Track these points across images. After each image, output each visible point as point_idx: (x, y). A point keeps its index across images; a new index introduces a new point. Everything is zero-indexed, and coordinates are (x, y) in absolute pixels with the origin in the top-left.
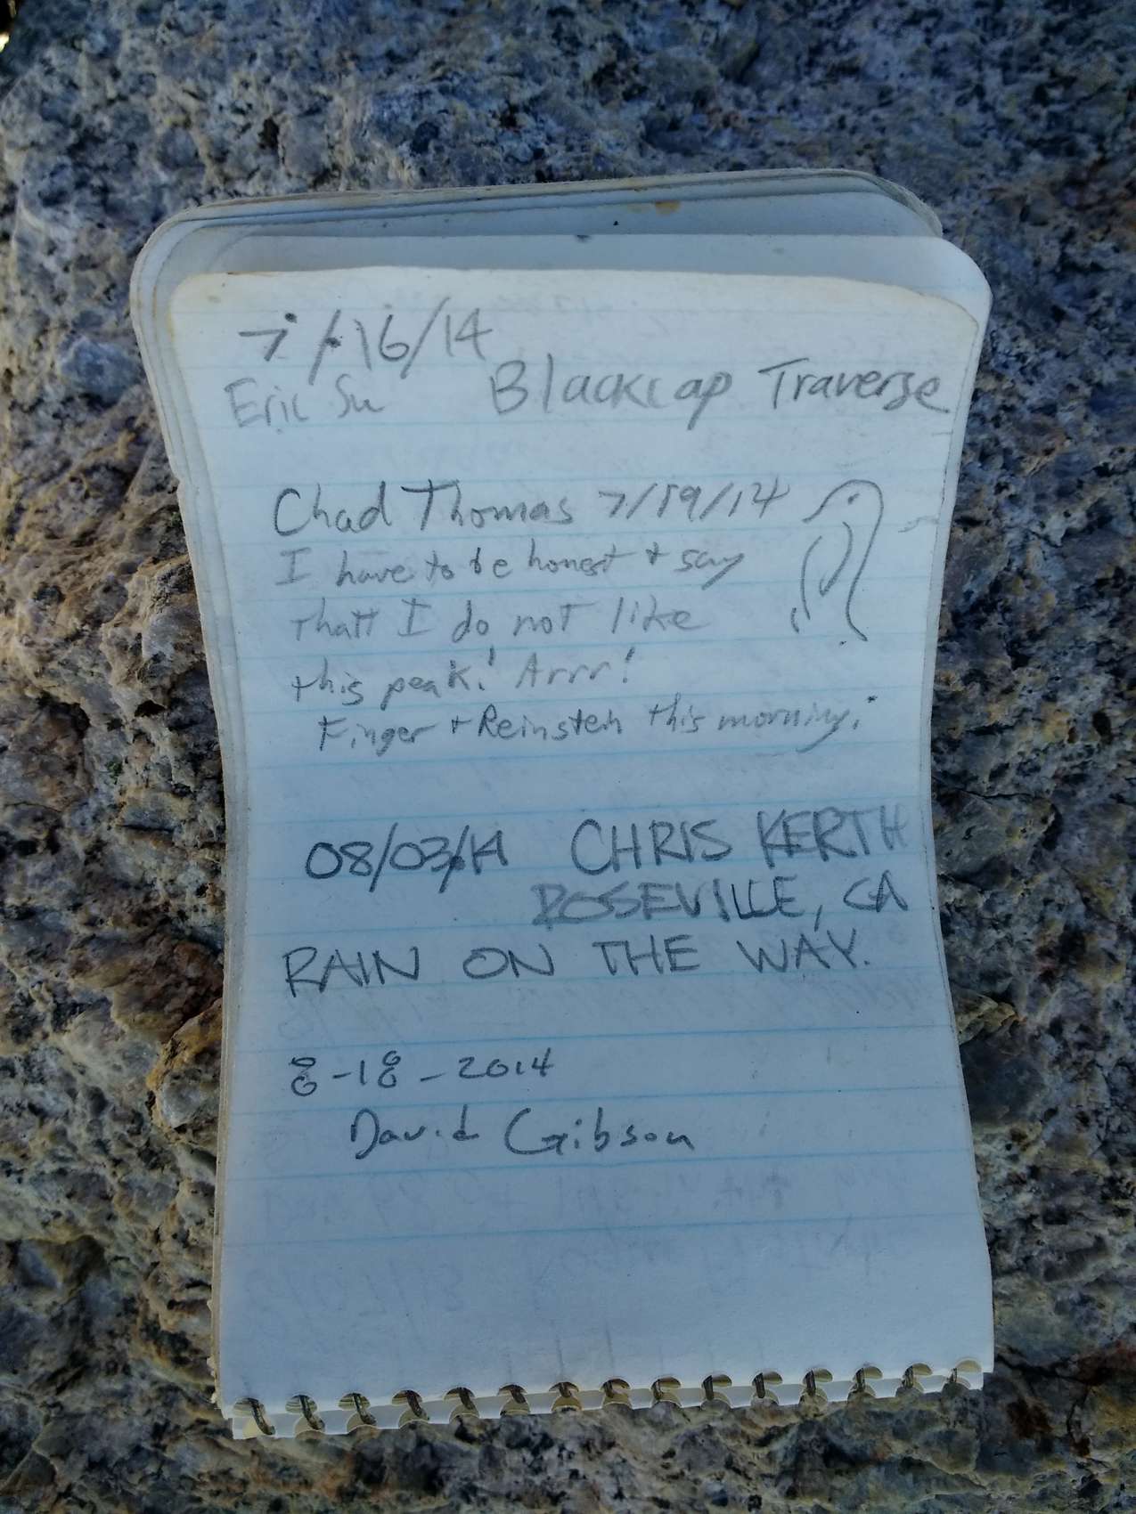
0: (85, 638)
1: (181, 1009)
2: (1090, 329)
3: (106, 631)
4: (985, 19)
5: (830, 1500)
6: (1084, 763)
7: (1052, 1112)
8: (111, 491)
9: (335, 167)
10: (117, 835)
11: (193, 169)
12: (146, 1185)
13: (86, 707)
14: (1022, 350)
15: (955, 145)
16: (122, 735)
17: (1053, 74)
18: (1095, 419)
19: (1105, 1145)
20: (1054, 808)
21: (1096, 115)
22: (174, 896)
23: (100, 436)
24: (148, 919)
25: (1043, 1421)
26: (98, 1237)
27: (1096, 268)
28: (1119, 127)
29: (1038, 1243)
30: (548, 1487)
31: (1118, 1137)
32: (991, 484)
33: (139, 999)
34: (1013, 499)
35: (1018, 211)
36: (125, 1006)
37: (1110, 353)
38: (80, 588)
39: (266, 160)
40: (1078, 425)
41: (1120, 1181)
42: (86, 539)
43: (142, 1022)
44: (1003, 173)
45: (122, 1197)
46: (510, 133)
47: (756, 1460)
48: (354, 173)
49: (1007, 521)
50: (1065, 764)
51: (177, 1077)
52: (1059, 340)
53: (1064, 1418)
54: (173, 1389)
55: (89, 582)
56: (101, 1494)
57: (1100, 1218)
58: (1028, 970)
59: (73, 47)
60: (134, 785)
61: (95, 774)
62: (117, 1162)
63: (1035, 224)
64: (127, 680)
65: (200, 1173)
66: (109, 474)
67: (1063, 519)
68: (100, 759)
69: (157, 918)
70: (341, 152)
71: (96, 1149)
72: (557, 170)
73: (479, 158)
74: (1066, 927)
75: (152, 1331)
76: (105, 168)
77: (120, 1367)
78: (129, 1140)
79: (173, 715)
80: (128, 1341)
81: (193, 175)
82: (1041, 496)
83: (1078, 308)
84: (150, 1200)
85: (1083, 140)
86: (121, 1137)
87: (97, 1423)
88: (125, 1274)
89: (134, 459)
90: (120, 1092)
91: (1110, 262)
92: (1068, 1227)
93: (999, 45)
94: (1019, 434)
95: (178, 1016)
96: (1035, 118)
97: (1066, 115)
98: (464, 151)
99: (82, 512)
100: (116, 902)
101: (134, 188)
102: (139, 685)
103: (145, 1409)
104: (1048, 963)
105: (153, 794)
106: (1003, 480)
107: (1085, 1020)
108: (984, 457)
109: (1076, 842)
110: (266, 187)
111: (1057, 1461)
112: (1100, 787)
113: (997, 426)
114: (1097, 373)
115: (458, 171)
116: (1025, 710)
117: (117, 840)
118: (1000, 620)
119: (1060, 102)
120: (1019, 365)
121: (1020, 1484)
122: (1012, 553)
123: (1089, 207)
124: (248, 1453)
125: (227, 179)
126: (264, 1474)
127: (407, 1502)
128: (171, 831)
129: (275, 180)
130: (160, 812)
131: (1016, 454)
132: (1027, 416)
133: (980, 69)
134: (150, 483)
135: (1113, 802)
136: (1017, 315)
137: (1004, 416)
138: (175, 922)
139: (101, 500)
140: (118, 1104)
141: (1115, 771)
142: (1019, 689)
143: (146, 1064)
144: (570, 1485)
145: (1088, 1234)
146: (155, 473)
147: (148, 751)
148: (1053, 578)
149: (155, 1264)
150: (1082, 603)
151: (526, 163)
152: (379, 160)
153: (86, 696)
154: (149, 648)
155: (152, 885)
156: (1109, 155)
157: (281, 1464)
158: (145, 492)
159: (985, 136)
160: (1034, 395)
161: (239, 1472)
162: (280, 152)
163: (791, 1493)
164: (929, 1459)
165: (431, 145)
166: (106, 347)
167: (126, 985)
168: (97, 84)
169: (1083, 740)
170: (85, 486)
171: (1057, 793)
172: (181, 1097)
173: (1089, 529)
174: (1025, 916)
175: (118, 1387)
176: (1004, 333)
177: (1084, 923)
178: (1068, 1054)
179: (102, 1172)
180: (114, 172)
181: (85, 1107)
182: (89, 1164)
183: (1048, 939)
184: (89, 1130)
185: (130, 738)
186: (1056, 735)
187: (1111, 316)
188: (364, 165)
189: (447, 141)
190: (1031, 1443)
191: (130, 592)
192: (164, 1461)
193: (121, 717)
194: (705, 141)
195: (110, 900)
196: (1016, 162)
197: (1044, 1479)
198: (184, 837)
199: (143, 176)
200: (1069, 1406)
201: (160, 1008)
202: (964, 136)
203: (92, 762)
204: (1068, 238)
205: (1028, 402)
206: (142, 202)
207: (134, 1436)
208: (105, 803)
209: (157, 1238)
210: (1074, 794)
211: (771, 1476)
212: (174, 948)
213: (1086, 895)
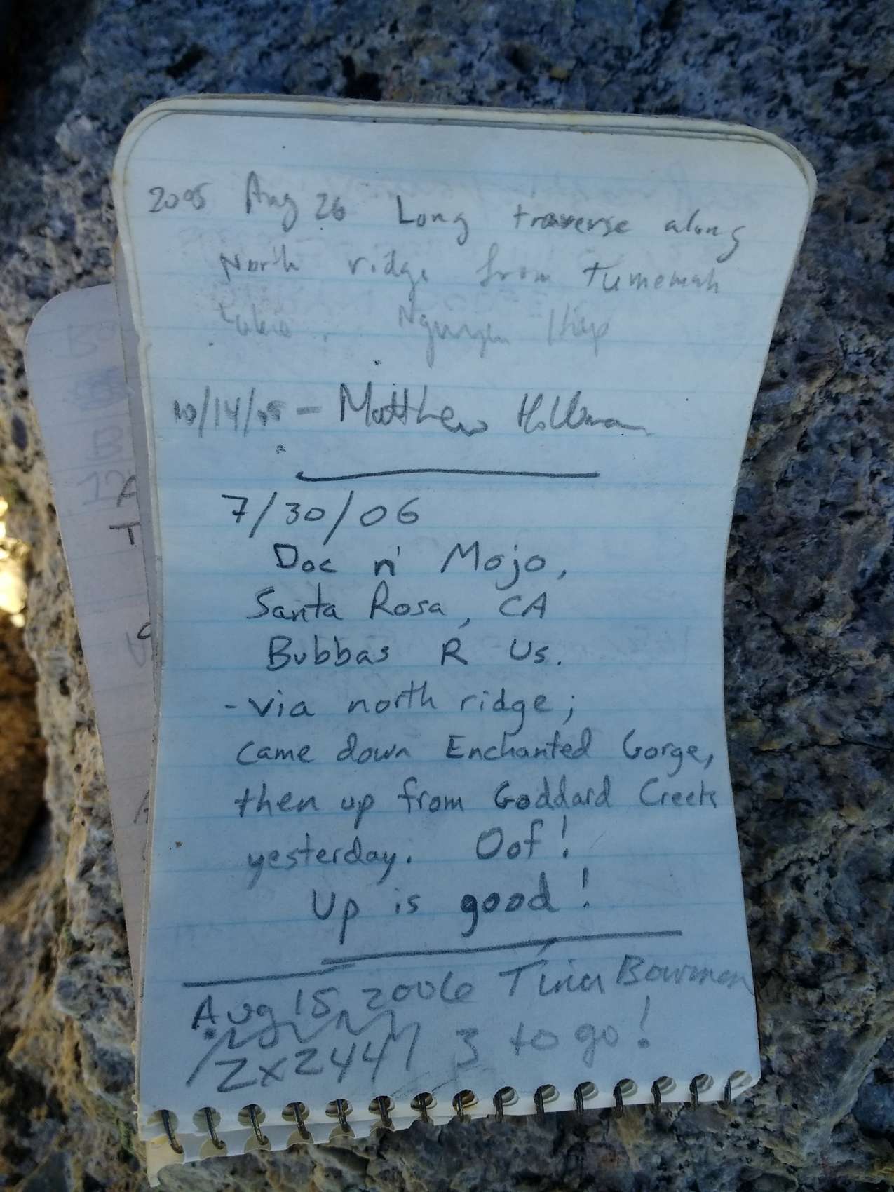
4: (778, 29)
59: (39, 234)
63: (859, 222)
93: (795, 51)
96: (839, 111)
97: (865, 101)
133: (782, 78)
168: (65, 262)
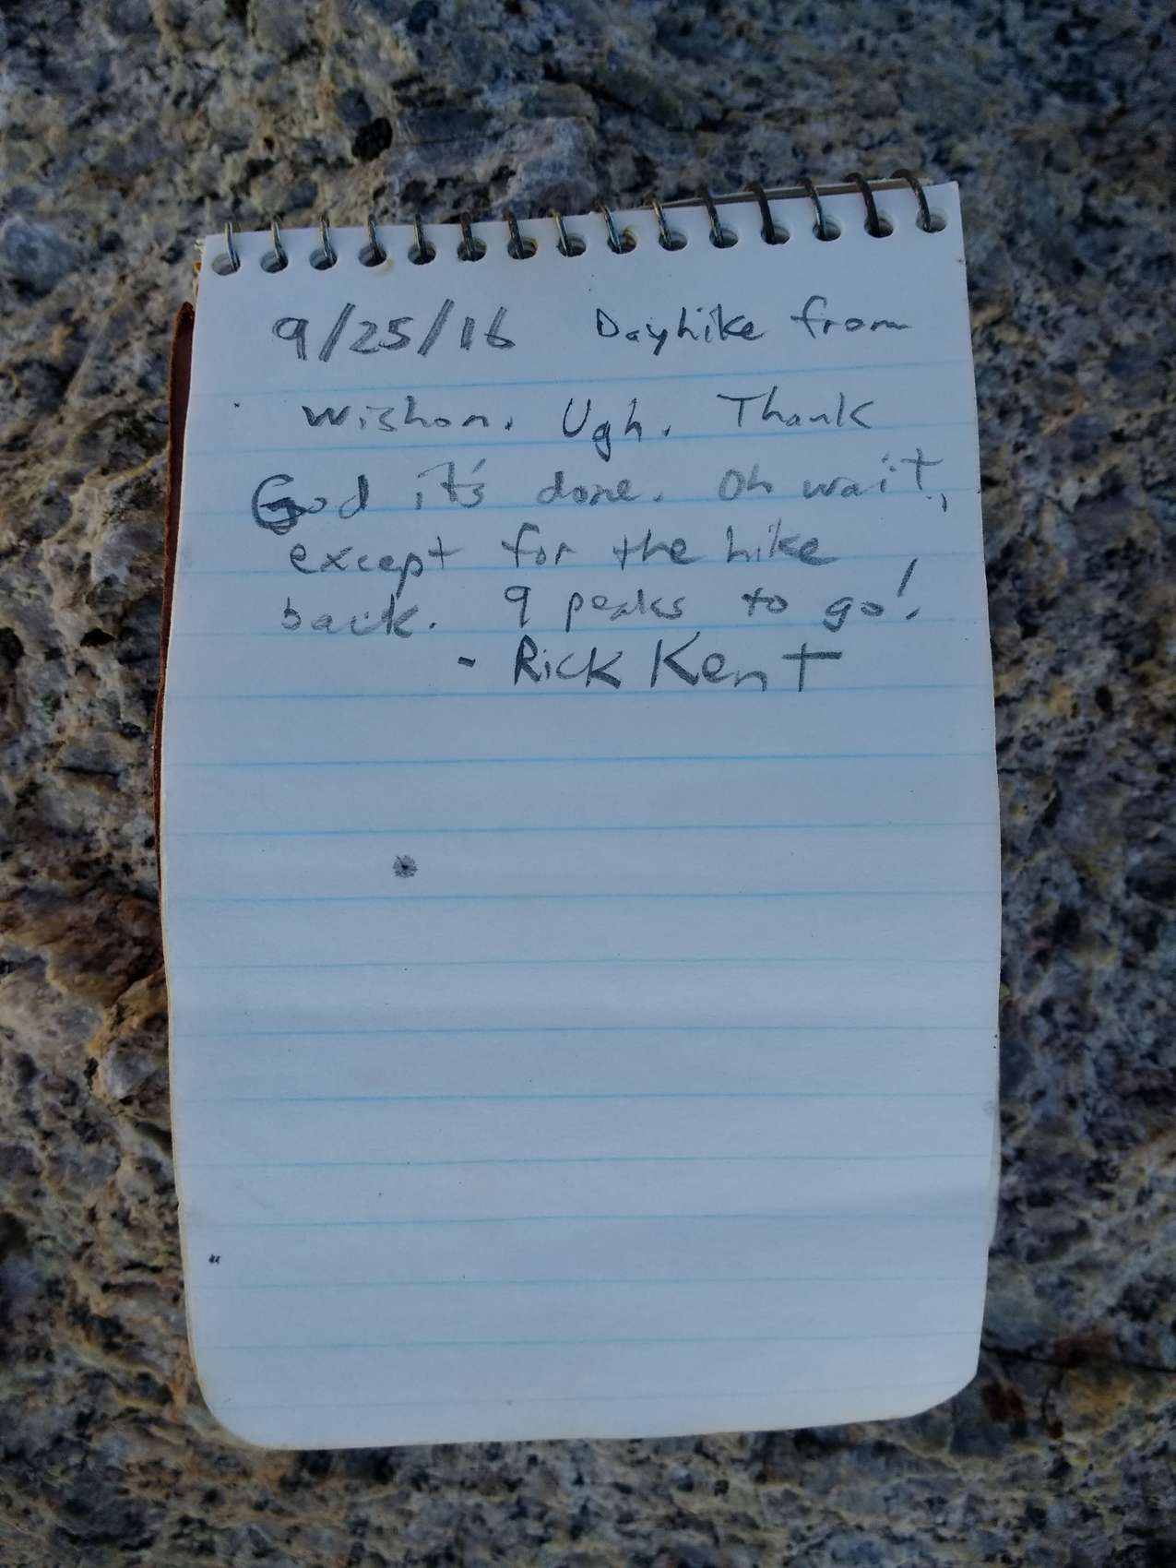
0: (22, 555)
1: (125, 972)
2: (1111, 288)
3: (48, 548)
5: (801, 1484)
6: (1085, 741)
7: (1040, 1094)
8: (44, 391)
9: (315, 42)
10: (55, 778)
11: (148, 36)
12: (81, 1159)
13: (20, 632)
14: (1044, 302)
15: (976, 79)
16: (62, 668)
17: (1076, 13)
18: (1113, 382)
19: (1091, 1128)
20: (1055, 785)
21: (1119, 61)
22: (118, 846)
23: (32, 329)
24: (87, 872)
25: (1017, 1404)
26: (21, 1214)
27: (1118, 223)
28: (1141, 75)
29: (1022, 1225)
30: (505, 1474)
31: (1104, 1121)
32: (1009, 442)
33: (78, 958)
34: (1030, 460)
35: (1041, 155)
36: (62, 967)
37: (1129, 314)
38: (16, 498)
39: (232, 30)
40: (1096, 387)
41: (1106, 1163)
42: (18, 443)
43: (82, 984)
44: (1025, 114)
45: (52, 1174)
46: (515, 20)
47: (727, 1445)
48: (340, 50)
49: (1022, 483)
50: (1066, 740)
51: (124, 1045)
52: (1080, 294)
53: (1038, 1401)
54: (101, 1375)
55: (26, 492)
56: (18, 1486)
57: (1085, 1202)
58: (1022, 949)
60: (74, 721)
61: (28, 709)
62: (47, 1135)
64: (73, 604)
65: (145, 1148)
66: (41, 372)
67: (1077, 485)
68: (34, 692)
69: (98, 871)
70: (323, 28)
71: (24, 1120)
72: (567, 65)
73: (483, 45)
74: (1062, 907)
75: (81, 1315)
76: (43, 26)
77: (42, 1353)
78: (62, 1111)
79: (124, 646)
80: (52, 1325)
81: (146, 42)
82: (1056, 460)
83: (1098, 263)
84: (85, 1176)
85: (1104, 87)
86: (52, 1109)
87: (15, 1412)
88: (50, 1255)
89: (71, 357)
90: (53, 1058)
91: (1133, 217)
92: (1051, 1210)
94: (1039, 392)
95: (122, 978)
98: (465, 35)
99: (12, 412)
100: (52, 852)
101: (77, 51)
102: (87, 610)
103: (69, 1396)
104: (1041, 943)
105: (98, 734)
106: (1022, 439)
107: (1075, 1001)
108: (1003, 414)
109: (1075, 821)
110: (232, 61)
111: (1033, 1444)
112: (1099, 764)
113: (1017, 381)
114: (1116, 333)
115: (460, 56)
116: (1032, 682)
117: (53, 783)
118: (1010, 587)
119: (1084, 43)
120: (1041, 318)
121: (993, 1466)
122: (1027, 518)
123: (1107, 158)
124: (182, 1442)
125: (187, 49)
126: (199, 1464)
127: (355, 1491)
128: (116, 775)
129: (242, 53)
130: (104, 753)
131: (1035, 412)
132: (1047, 374)
134: (93, 384)
135: (1110, 780)
136: (1040, 265)
137: (1025, 372)
138: (118, 875)
139: (34, 400)
140: (50, 1072)
141: (1113, 749)
142: (1028, 659)
143: (86, 1030)
144: (528, 1471)
145: (1073, 1217)
146: (100, 373)
147: (95, 683)
148: (1065, 546)
149: (87, 1245)
150: (1092, 574)
151: (531, 55)
152: (370, 38)
153: (21, 620)
154: (100, 569)
155: (93, 833)
156: (1129, 105)
157: (218, 1454)
158: (88, 394)
159: (1005, 73)
160: (1055, 351)
161: (171, 1462)
162: (250, 23)
163: (761, 1478)
164: (903, 1443)
165: (430, 25)
166: (43, 229)
167: (64, 943)
169: (1086, 715)
170: (16, 383)
171: (1058, 769)
172: (129, 1067)
173: (1102, 497)
174: (1022, 894)
175: (39, 1373)
176: (1028, 284)
177: (1078, 904)
178: (1056, 1035)
179: (28, 1145)
180: (54, 32)
181: (11, 1074)
182: (14, 1136)
183: (1044, 919)
184: (17, 1100)
185: (71, 670)
186: (1060, 709)
187: (1131, 274)
188: (352, 42)
189: (447, 23)
190: (1005, 1427)
191: (76, 506)
192: (88, 1452)
193: (62, 645)
194: (717, 50)
195: (44, 849)
196: (1036, 104)
197: (1017, 1462)
198: (131, 782)
199: (87, 38)
200: (1043, 1389)
201: (102, 969)
202: (984, 72)
203: (25, 695)
204: (1090, 188)
205: (1049, 359)
206: (86, 68)
207: (55, 1426)
208: (39, 741)
209: (92, 1216)
210: (1073, 771)
211: (741, 1461)
212: (117, 904)
213: (1083, 874)
